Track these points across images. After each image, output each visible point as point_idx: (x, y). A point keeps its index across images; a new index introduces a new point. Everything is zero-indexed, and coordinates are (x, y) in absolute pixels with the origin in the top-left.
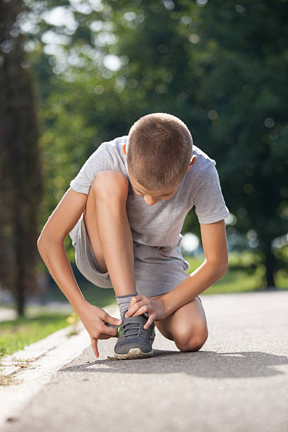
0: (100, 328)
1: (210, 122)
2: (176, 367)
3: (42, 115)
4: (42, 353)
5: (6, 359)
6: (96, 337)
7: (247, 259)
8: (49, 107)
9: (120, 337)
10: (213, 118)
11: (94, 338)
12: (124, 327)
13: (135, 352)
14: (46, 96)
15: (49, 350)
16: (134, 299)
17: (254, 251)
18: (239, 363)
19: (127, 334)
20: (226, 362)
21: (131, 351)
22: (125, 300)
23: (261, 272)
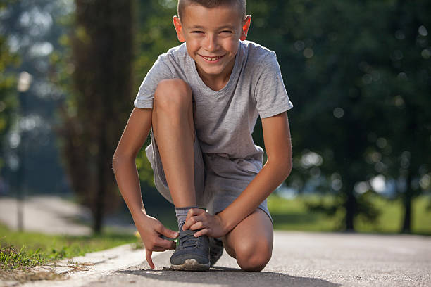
0: (155, 240)
1: (304, 60)
2: (230, 280)
3: (139, 38)
4: (102, 260)
5: (63, 261)
6: (150, 248)
7: (329, 200)
8: (147, 31)
9: (177, 248)
10: (308, 57)
11: (149, 250)
12: (182, 239)
13: (191, 263)
14: (144, 19)
15: (110, 259)
16: (191, 211)
17: (336, 194)
18: (295, 283)
19: (185, 245)
20: (282, 280)
21: (187, 261)
22: (183, 212)
23: (341, 214)
